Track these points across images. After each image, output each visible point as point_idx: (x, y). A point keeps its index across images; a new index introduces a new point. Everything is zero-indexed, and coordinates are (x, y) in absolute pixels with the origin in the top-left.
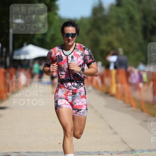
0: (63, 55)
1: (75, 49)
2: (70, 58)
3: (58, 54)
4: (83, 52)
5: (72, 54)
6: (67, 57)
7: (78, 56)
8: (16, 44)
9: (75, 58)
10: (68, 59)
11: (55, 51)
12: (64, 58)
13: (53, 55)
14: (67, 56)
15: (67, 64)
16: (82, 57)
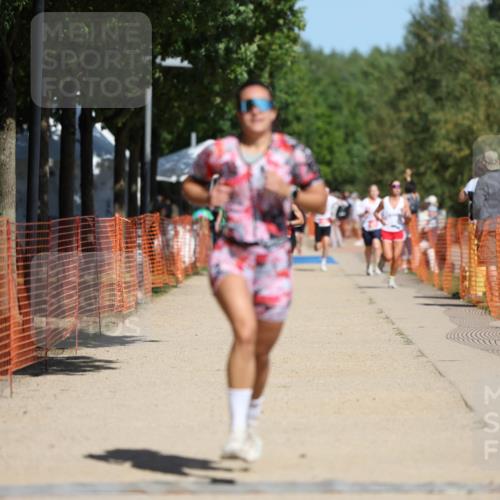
6: (250, 169)
14: (249, 164)
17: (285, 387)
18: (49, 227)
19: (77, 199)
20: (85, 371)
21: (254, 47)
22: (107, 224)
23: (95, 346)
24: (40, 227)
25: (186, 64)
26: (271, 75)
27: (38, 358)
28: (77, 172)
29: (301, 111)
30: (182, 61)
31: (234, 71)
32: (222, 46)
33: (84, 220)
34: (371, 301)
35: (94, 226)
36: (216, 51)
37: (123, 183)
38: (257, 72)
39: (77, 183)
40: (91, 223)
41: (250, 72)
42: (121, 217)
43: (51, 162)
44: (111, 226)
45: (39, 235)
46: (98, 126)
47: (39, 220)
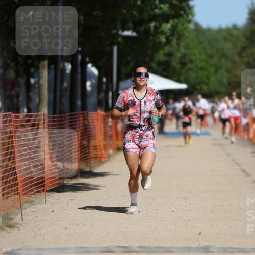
0: (136, 100)
1: (147, 93)
2: (143, 103)
3: (130, 98)
4: (155, 96)
5: (145, 99)
6: (140, 102)
7: (150, 101)
8: (124, 70)
9: (148, 103)
10: (140, 104)
11: (127, 95)
12: (137, 102)
13: (126, 99)
14: (140, 100)
15: (139, 108)
16: (154, 102)
17: (184, 198)
18: (65, 117)
19: (79, 103)
20: (83, 190)
21: (169, 26)
22: (94, 115)
23: (87, 177)
24: (60, 117)
25: (134, 34)
26: (178, 39)
27: (59, 183)
28: (79, 89)
29: (193, 57)
30: (132, 32)
31: (158, 38)
32: (152, 25)
33: (83, 114)
34: (229, 155)
35: (87, 116)
36: (150, 28)
37: (102, 95)
38: (171, 38)
39: (79, 94)
40: (86, 115)
41: (167, 38)
42: (101, 112)
43: (65, 84)
44: (96, 117)
45: (60, 121)
46: (89, 66)
47: (60, 114)
